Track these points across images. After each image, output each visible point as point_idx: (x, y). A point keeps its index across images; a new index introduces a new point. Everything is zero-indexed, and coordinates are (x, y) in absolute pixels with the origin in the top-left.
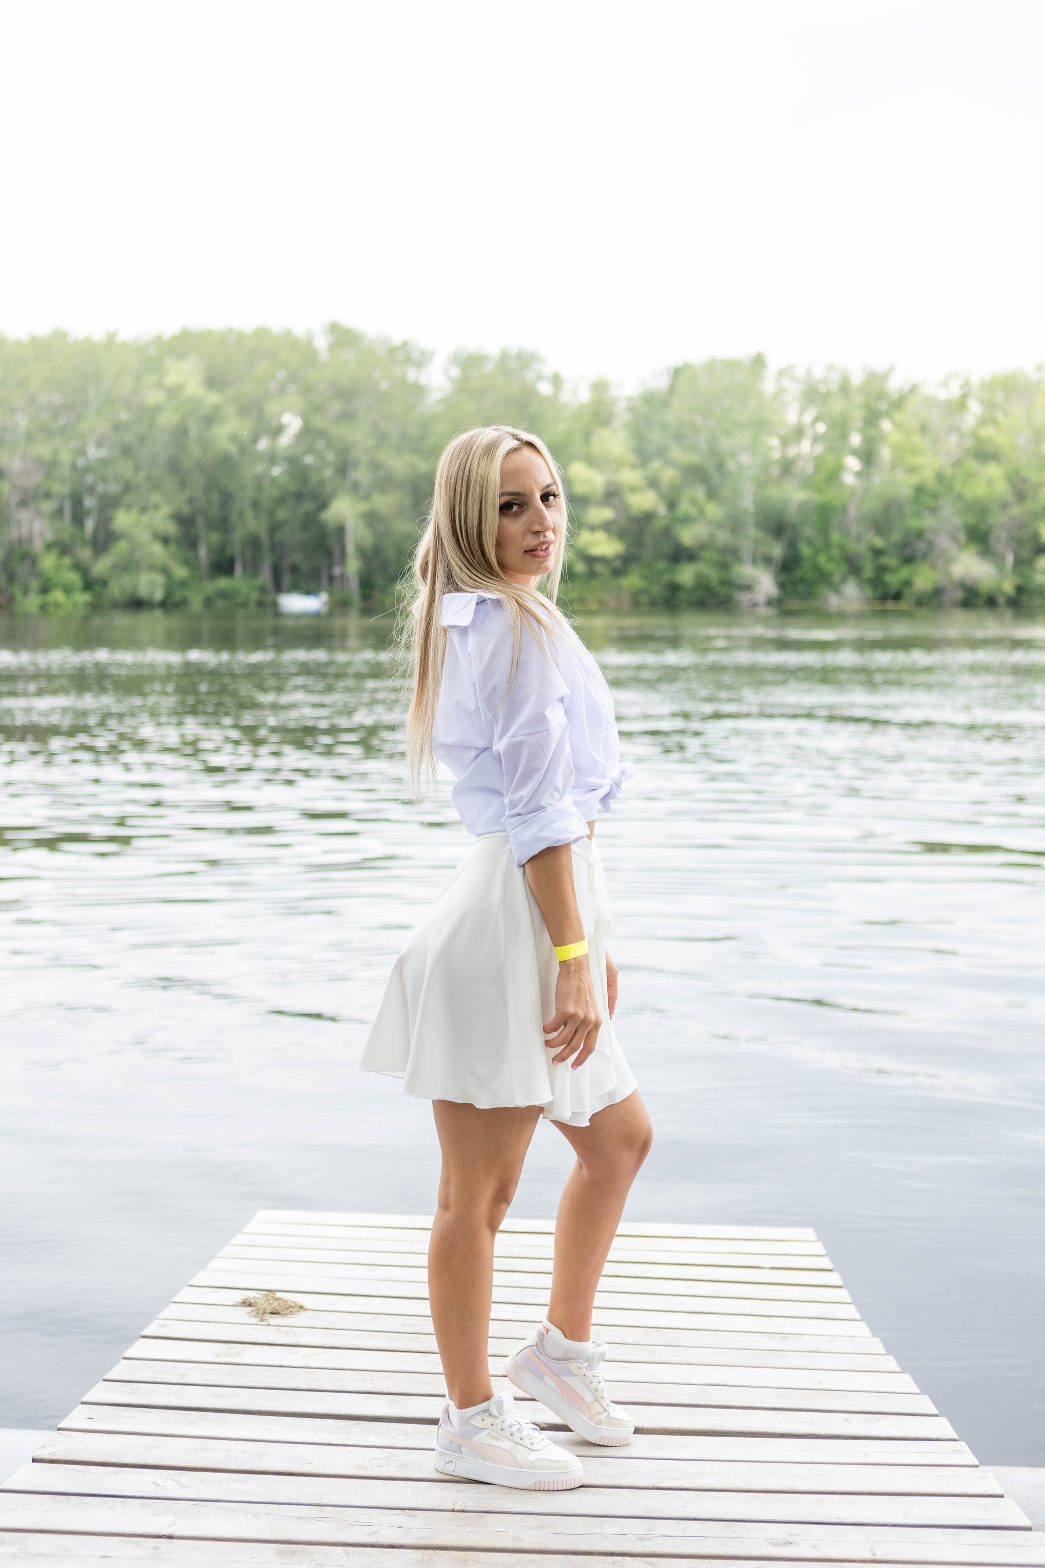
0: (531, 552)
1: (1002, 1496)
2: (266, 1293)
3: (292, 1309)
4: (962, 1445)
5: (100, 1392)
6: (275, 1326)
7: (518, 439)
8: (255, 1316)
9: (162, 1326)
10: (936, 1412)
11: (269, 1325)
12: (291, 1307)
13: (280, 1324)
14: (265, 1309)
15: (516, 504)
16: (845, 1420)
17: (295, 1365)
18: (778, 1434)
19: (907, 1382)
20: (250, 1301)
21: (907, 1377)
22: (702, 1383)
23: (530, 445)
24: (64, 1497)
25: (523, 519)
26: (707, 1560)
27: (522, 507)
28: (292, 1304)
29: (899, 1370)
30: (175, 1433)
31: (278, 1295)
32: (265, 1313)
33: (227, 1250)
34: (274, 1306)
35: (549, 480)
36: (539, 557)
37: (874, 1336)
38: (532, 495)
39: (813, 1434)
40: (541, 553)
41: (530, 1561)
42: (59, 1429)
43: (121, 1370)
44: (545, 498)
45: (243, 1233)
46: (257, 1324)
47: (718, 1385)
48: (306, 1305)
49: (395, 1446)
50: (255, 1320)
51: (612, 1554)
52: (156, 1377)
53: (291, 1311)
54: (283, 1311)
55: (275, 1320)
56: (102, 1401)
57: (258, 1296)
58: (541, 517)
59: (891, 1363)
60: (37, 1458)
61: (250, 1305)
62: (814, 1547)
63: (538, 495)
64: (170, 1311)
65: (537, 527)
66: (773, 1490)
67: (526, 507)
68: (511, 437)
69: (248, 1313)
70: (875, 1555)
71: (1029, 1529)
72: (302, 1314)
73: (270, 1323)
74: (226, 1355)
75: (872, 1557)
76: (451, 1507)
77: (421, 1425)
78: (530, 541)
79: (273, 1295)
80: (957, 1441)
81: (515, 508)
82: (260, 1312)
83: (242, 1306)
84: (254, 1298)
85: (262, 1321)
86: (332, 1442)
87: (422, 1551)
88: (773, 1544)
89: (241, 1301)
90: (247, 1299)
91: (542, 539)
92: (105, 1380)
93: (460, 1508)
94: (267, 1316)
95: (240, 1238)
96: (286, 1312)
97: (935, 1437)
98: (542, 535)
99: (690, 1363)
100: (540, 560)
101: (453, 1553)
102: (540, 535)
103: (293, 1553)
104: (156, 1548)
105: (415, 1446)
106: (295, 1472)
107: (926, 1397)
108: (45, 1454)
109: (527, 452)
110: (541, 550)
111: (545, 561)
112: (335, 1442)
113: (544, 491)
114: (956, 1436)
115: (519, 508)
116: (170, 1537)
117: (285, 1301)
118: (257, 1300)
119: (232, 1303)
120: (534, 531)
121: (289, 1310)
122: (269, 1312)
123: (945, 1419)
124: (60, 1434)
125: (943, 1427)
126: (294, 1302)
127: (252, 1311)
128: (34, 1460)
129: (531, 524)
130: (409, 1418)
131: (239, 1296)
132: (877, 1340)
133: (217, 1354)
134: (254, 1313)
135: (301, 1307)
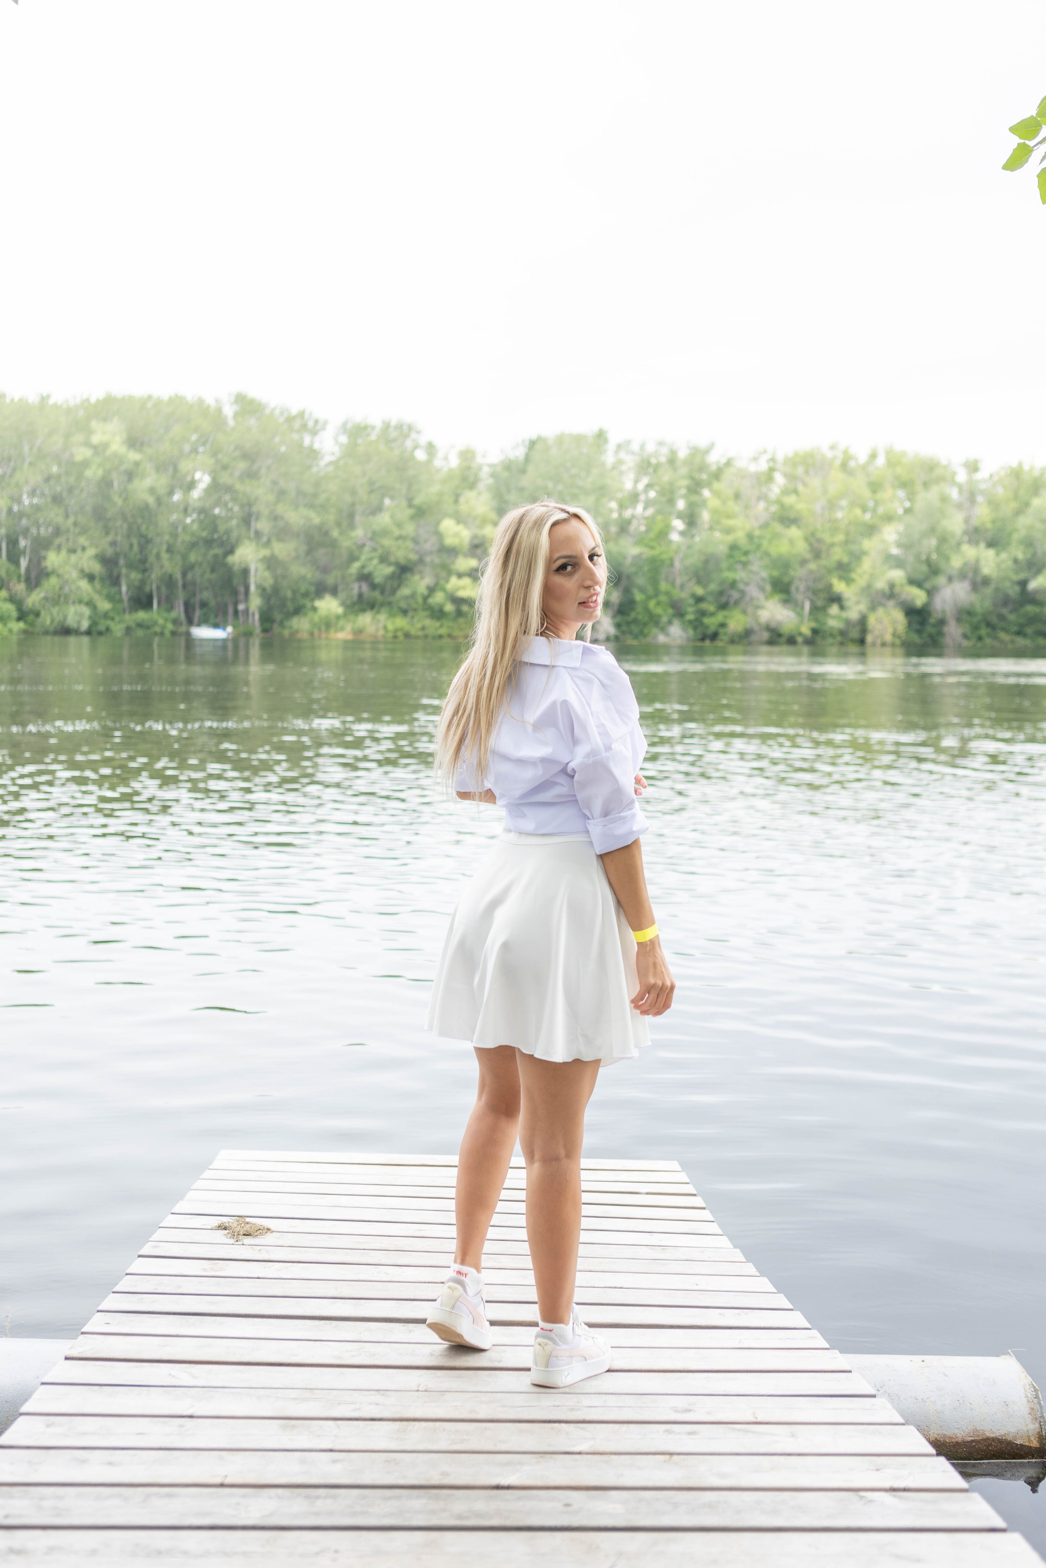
0: (583, 603)
1: (850, 1372)
2: (237, 1218)
3: (261, 1231)
4: (815, 1333)
5: (111, 1302)
6: (249, 1245)
7: (568, 512)
8: (230, 1238)
9: (155, 1247)
10: (791, 1307)
11: (243, 1244)
12: (260, 1229)
13: (252, 1243)
14: (238, 1232)
15: (570, 565)
16: (720, 1314)
17: (271, 1277)
18: (669, 1326)
19: (765, 1284)
20: (225, 1224)
21: (765, 1280)
22: (603, 1286)
23: (576, 516)
24: (98, 1388)
25: (576, 577)
26: (625, 1425)
27: (575, 567)
28: (261, 1228)
29: (758, 1274)
30: (180, 1333)
31: (248, 1220)
32: (239, 1235)
33: (199, 1184)
34: (245, 1229)
35: (593, 545)
36: (590, 607)
37: (735, 1247)
38: (582, 557)
39: (696, 1326)
40: (592, 604)
41: (486, 1429)
42: (83, 1333)
43: (125, 1284)
44: (591, 558)
45: (209, 1169)
46: (233, 1244)
47: (616, 1288)
48: (273, 1229)
49: (363, 1340)
50: (232, 1241)
51: (549, 1422)
52: (156, 1289)
53: (260, 1233)
54: (254, 1233)
55: (248, 1240)
56: (115, 1310)
57: (231, 1221)
58: (591, 575)
59: (751, 1269)
60: (68, 1356)
61: (225, 1229)
62: (708, 1413)
63: (586, 557)
64: (159, 1235)
65: (588, 583)
66: (670, 1370)
67: (577, 567)
68: (560, 511)
69: (225, 1235)
70: (757, 1418)
71: (874, 1396)
72: (269, 1234)
73: (245, 1243)
74: (212, 1269)
75: (755, 1420)
76: (416, 1389)
77: (381, 1323)
78: (583, 594)
79: (243, 1220)
80: (810, 1329)
81: (569, 568)
82: (236, 1234)
83: (218, 1230)
84: (229, 1222)
85: (237, 1241)
86: (310, 1339)
87: (398, 1423)
88: (676, 1411)
89: (217, 1225)
90: (222, 1223)
91: (592, 591)
92: (113, 1292)
93: (423, 1389)
94: (241, 1237)
95: (207, 1174)
96: (256, 1234)
97: (793, 1326)
98: (592, 590)
99: (591, 1270)
100: (591, 610)
101: (423, 1424)
102: (590, 589)
103: (293, 1426)
104: (181, 1426)
105: (379, 1340)
106: (285, 1363)
107: (782, 1295)
108: (74, 1353)
109: (574, 522)
110: (592, 602)
111: (595, 611)
112: (313, 1339)
113: (590, 554)
114: (809, 1326)
115: (572, 568)
116: (191, 1417)
117: (255, 1224)
118: (230, 1224)
119: (210, 1227)
120: (586, 586)
121: (259, 1232)
122: (242, 1234)
123: (799, 1312)
124: (85, 1337)
125: (797, 1319)
126: (261, 1226)
127: (228, 1233)
128: (67, 1358)
129: (583, 580)
130: (370, 1318)
131: (216, 1221)
132: (738, 1250)
133: (204, 1269)
134: (230, 1235)
135: (268, 1229)
